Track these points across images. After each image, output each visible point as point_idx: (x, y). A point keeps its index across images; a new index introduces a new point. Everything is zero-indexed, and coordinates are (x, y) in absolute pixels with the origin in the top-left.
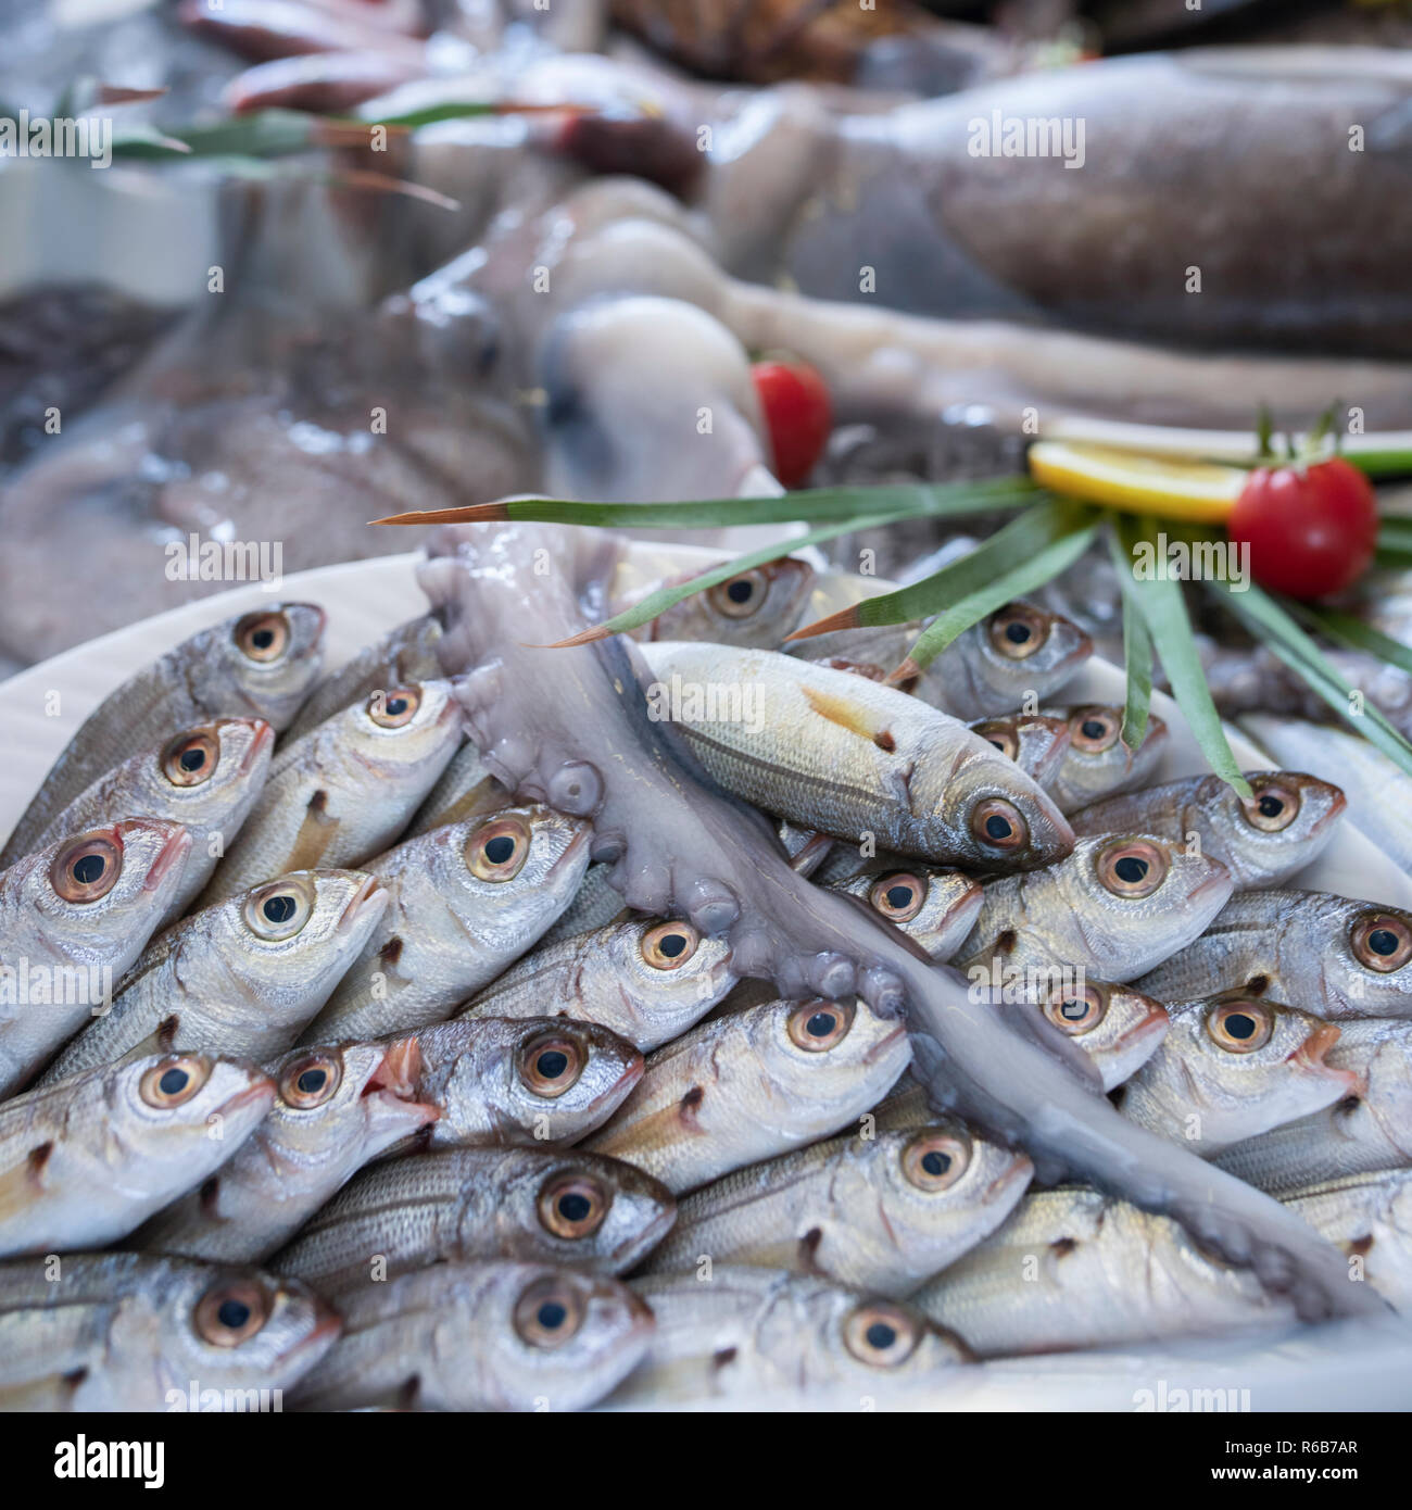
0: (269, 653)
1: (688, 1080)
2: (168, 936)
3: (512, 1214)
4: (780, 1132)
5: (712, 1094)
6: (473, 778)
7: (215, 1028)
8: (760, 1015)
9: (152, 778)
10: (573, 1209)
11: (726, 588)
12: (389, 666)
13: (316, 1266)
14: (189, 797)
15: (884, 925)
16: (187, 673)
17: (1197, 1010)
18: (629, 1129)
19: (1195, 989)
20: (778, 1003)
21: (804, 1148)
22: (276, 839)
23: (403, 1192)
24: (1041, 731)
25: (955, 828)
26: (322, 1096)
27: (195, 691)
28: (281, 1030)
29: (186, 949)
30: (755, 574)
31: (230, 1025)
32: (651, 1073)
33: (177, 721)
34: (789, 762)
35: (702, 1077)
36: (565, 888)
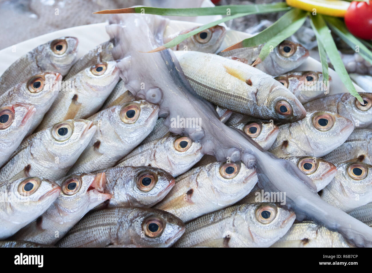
0: (61, 52)
1: (188, 187)
2: (28, 139)
3: (134, 230)
4: (217, 204)
5: (196, 192)
6: (122, 91)
7: (42, 168)
8: (211, 167)
9: (25, 90)
10: (153, 228)
11: (199, 34)
12: (97, 56)
13: (72, 244)
14: (36, 96)
15: (249, 139)
16: (36, 58)
17: (344, 166)
18: (170, 202)
19: (342, 159)
20: (216, 163)
21: (225, 208)
22: (62, 109)
23: (100, 221)
24: (295, 80)
25: (271, 109)
26: (75, 191)
27: (38, 63)
28: (63, 169)
29: (33, 143)
30: (208, 30)
31: (47, 168)
32: (177, 184)
33: (32, 72)
34: (220, 88)
35: (193, 186)
36: (151, 126)
